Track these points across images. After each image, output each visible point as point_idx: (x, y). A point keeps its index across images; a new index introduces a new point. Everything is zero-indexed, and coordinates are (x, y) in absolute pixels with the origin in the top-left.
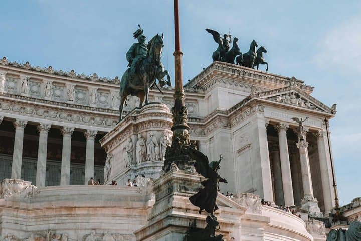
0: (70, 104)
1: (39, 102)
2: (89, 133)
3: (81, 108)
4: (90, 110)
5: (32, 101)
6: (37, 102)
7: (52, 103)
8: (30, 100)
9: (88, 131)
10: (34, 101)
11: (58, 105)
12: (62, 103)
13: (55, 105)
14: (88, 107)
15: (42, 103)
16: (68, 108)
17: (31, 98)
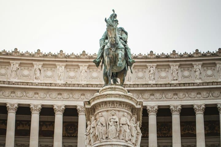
0: (173, 84)
1: (143, 87)
2: (197, 107)
3: (184, 86)
4: (194, 86)
5: (136, 87)
6: (140, 87)
7: (155, 85)
8: (133, 87)
9: (195, 107)
10: (138, 87)
11: (161, 87)
12: (165, 84)
13: (159, 87)
14: (191, 83)
15: (145, 87)
16: (171, 88)
17: (134, 85)
